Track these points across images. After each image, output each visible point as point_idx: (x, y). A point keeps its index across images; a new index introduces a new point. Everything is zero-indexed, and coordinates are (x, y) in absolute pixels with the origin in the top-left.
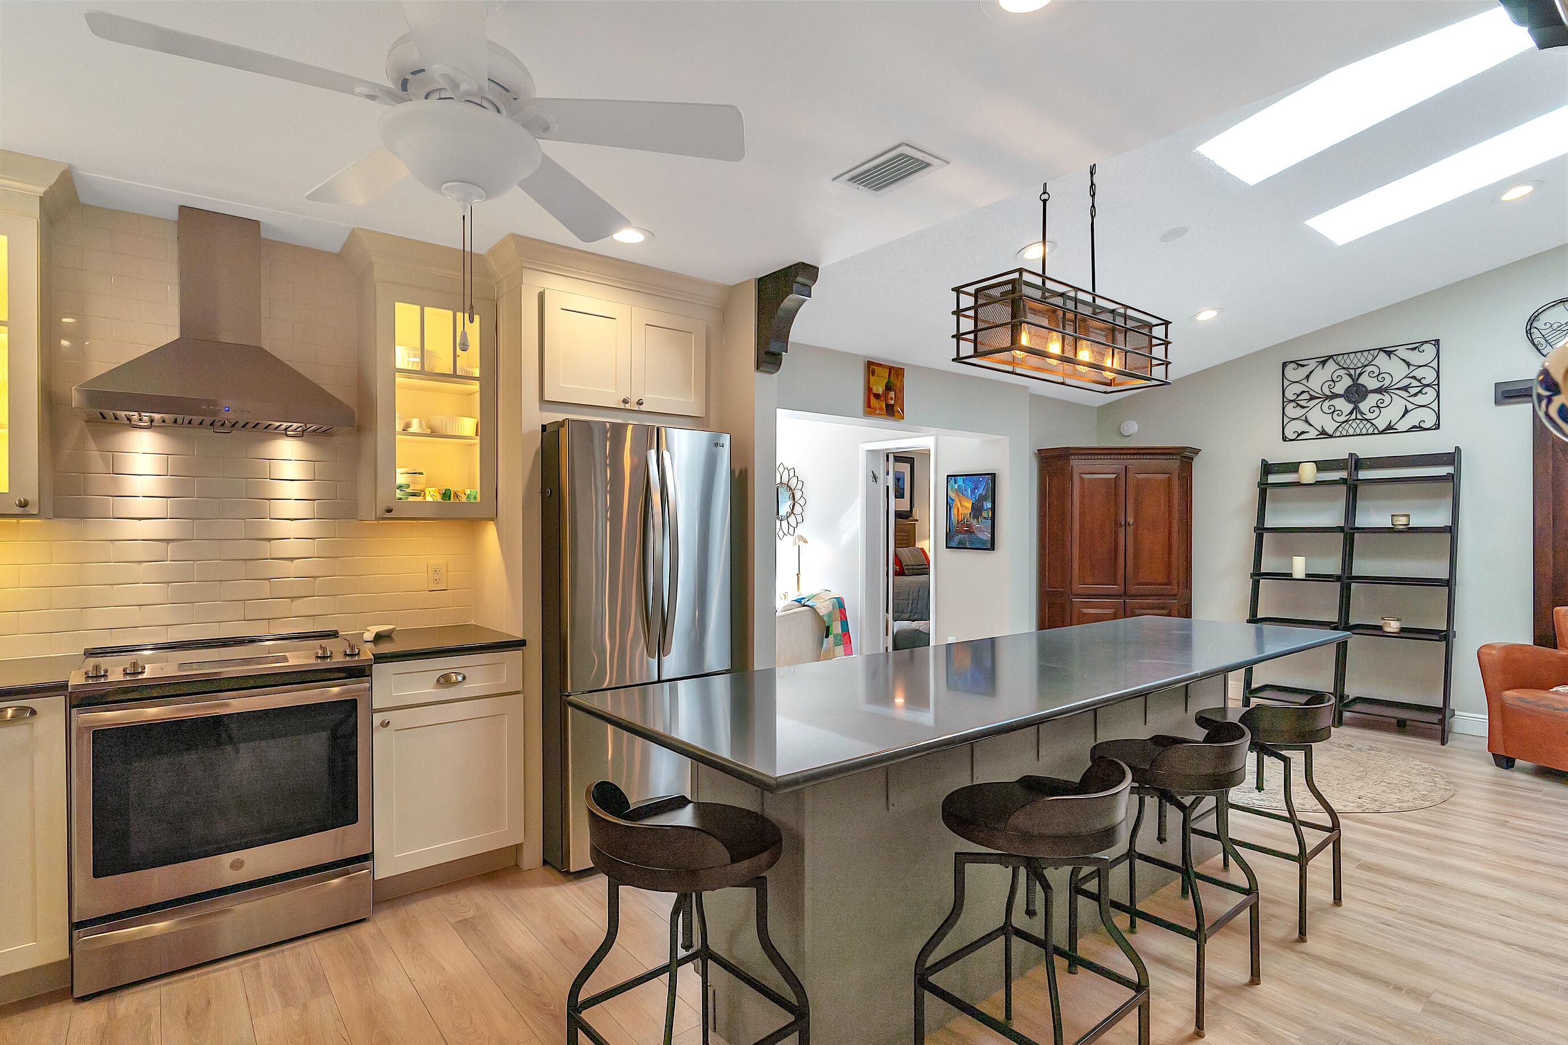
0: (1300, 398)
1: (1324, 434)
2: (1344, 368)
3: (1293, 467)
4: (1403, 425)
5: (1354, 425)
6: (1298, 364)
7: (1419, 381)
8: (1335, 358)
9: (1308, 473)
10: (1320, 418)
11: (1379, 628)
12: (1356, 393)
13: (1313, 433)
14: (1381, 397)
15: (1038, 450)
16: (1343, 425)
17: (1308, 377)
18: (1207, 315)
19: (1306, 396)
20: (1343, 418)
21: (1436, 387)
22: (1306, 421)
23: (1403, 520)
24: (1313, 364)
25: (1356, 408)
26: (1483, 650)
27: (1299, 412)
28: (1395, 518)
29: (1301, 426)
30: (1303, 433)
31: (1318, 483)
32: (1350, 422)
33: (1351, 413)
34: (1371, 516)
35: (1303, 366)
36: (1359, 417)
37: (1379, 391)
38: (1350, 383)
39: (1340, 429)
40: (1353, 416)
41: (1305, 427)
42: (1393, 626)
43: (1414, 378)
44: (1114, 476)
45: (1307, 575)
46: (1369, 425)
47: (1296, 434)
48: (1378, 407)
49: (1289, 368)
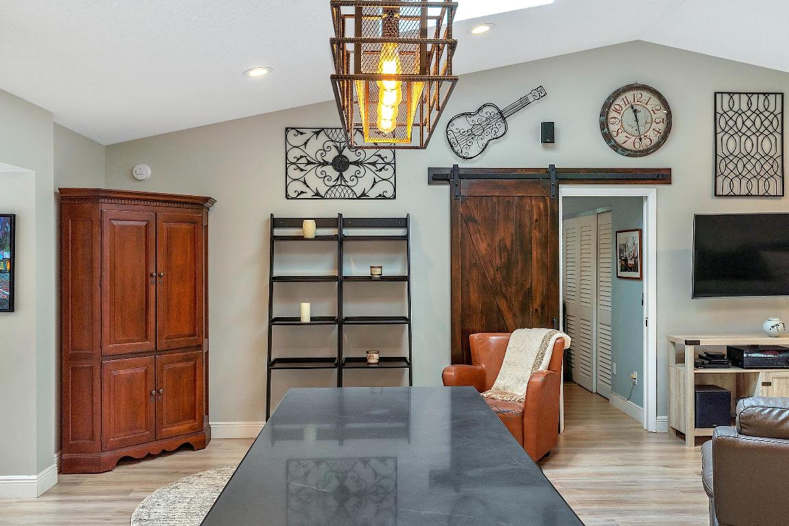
0: (300, 161)
1: (317, 195)
2: (332, 141)
3: (298, 223)
4: (373, 193)
5: (340, 190)
6: (298, 131)
7: (383, 159)
8: (326, 130)
9: (310, 229)
10: (315, 181)
11: (365, 360)
12: (341, 164)
13: (310, 194)
14: (358, 168)
15: (59, 189)
16: (332, 189)
17: (306, 144)
18: (258, 73)
19: (303, 160)
20: (332, 183)
21: (393, 165)
22: (305, 183)
23: (378, 271)
24: (309, 133)
25: (341, 175)
26: (446, 373)
27: (298, 174)
28: (374, 269)
29: (300, 187)
30: (302, 192)
31: (317, 238)
32: (337, 187)
33: (337, 179)
34: (353, 268)
35: (302, 133)
36: (343, 183)
37: (357, 163)
38: (337, 154)
39: (330, 192)
40: (339, 183)
41: (304, 188)
42: (374, 358)
43: (379, 156)
44: (144, 223)
45: (312, 319)
46: (350, 191)
47: (297, 194)
48: (356, 177)
49: (292, 132)
